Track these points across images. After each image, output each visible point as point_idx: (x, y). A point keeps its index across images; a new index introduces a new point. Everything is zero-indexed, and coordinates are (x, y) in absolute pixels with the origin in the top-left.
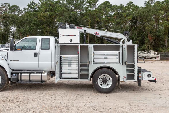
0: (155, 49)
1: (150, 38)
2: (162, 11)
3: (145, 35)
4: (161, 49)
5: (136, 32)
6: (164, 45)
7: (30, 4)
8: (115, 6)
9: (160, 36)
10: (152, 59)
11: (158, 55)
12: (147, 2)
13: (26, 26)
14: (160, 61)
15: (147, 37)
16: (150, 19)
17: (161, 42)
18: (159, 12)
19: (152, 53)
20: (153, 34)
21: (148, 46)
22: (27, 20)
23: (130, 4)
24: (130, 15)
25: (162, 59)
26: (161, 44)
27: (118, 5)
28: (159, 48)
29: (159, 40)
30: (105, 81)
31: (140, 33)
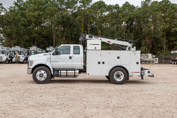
0: (153, 52)
1: (147, 41)
2: (160, 12)
3: (142, 37)
4: (159, 52)
5: (133, 34)
6: (162, 48)
7: (16, 2)
8: (110, 6)
9: (158, 38)
10: (149, 62)
11: (156, 59)
12: (144, 2)
13: (13, 26)
14: (158, 65)
15: (145, 39)
16: (147, 20)
17: (159, 44)
18: (156, 13)
19: (149, 57)
20: (150, 36)
21: (145, 49)
22: (14, 20)
23: (127, 5)
24: (126, 16)
25: (160, 63)
26: (159, 47)
27: (113, 5)
28: (157, 51)
29: (156, 42)
30: (118, 76)
31: (136, 35)
